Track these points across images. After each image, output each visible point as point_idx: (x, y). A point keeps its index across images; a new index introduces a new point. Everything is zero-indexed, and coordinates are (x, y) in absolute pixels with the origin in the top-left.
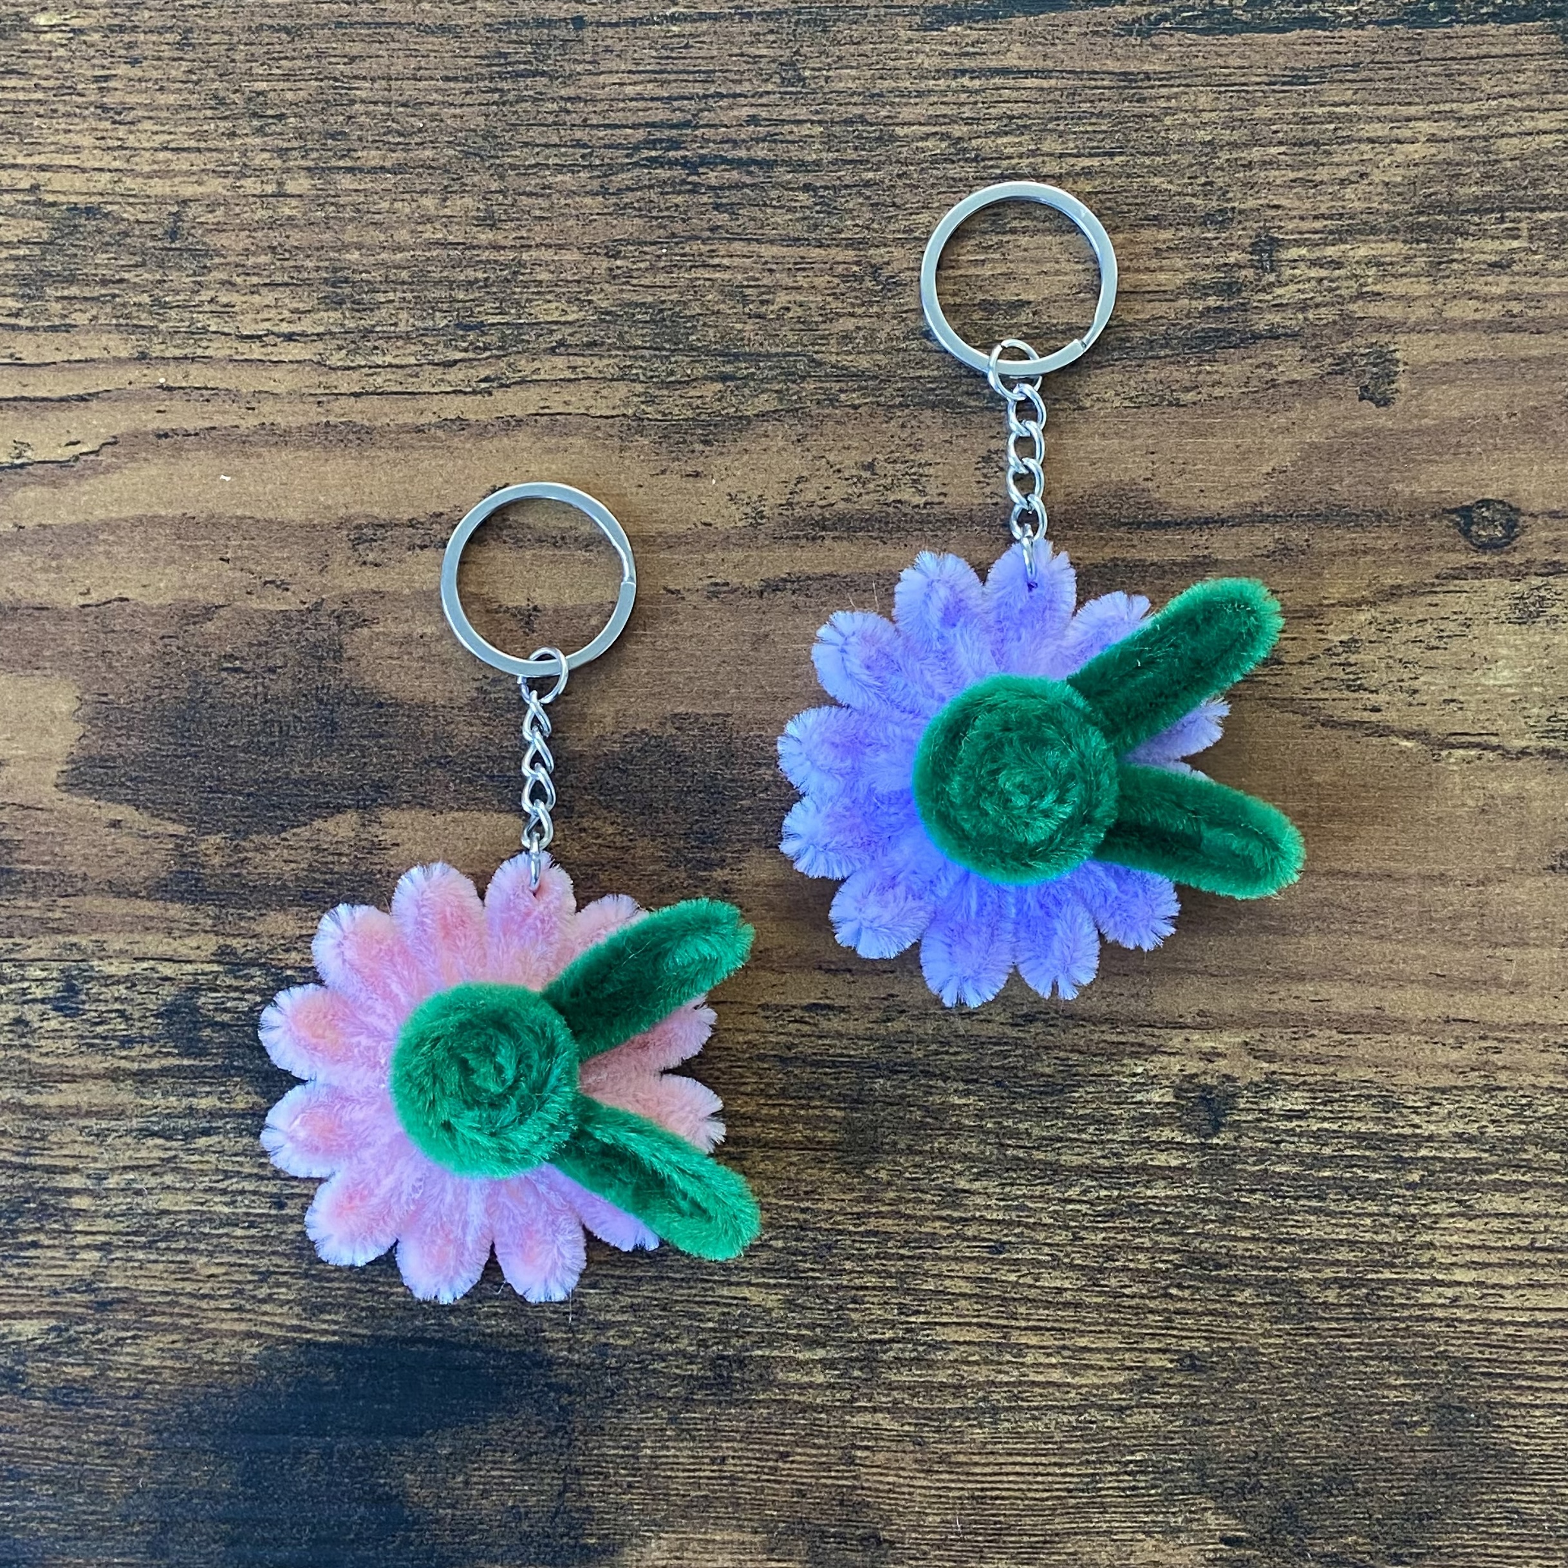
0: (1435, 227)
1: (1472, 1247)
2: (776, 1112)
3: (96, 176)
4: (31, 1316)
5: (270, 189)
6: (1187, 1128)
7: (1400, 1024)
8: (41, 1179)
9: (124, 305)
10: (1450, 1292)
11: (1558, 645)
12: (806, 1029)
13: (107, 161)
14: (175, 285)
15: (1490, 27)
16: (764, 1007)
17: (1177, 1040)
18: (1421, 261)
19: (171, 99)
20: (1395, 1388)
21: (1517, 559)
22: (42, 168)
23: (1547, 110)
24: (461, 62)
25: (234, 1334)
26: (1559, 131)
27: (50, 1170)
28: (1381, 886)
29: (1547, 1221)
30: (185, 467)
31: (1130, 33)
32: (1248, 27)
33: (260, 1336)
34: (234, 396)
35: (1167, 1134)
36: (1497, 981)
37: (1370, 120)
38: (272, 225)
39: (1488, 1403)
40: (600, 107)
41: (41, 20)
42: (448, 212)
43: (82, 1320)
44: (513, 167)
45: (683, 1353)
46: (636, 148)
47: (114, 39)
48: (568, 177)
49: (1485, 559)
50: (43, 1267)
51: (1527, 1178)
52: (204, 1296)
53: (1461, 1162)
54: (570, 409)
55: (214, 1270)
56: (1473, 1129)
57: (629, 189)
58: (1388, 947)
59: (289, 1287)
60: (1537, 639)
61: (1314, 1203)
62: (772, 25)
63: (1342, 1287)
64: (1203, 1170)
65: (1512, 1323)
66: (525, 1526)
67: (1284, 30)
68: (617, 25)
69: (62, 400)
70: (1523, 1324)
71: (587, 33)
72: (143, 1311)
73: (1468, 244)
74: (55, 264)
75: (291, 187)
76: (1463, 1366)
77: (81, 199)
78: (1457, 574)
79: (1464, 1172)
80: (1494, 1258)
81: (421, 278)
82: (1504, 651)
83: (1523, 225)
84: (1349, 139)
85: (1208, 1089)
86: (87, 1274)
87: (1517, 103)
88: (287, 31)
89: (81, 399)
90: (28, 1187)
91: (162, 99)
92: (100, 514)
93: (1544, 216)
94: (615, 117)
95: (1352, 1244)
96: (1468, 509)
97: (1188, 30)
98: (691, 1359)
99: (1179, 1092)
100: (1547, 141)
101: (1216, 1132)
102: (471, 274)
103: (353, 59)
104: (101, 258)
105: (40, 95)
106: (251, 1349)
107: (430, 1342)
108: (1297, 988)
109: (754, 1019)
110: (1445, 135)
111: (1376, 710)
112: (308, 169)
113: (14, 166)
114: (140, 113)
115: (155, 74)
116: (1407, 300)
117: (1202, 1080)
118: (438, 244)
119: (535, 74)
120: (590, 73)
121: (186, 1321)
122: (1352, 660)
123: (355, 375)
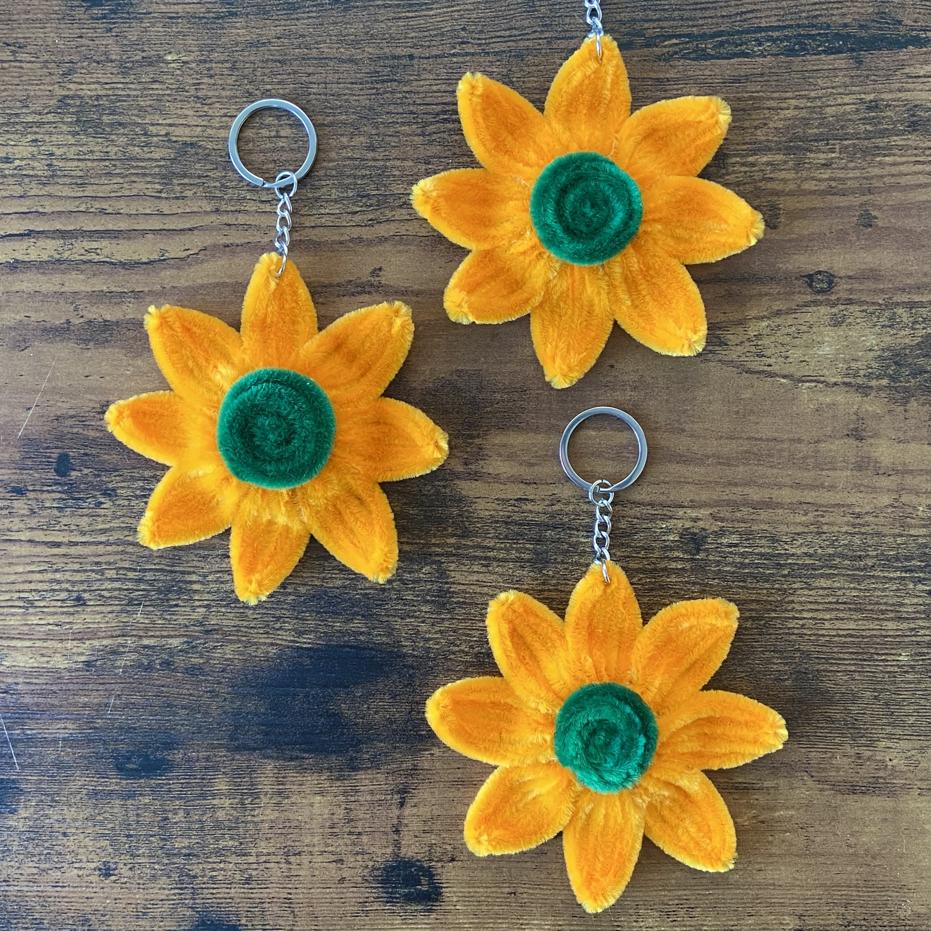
0: (798, 148)
1: (811, 602)
2: (503, 546)
3: (195, 128)
4: (175, 636)
5: (273, 134)
6: (685, 552)
7: (779, 505)
8: (179, 577)
9: (208, 187)
10: (801, 622)
11: (851, 336)
12: (516, 509)
13: (199, 121)
14: (231, 178)
15: (823, 56)
16: (497, 499)
17: (681, 512)
18: (791, 164)
19: (228, 93)
20: (777, 664)
21: (833, 297)
22: (170, 125)
23: (848, 94)
24: (358, 76)
25: (265, 644)
26: (853, 104)
27: (183, 573)
28: (772, 444)
29: (844, 591)
30: (237, 260)
31: (660, 60)
32: (713, 57)
33: (277, 644)
34: (258, 228)
35: (676, 554)
36: (822, 486)
37: (769, 99)
38: (274, 150)
39: (817, 670)
40: (421, 95)
41: (169, 58)
42: (353, 144)
43: (198, 638)
44: (382, 123)
45: (463, 651)
46: (438, 114)
47: (202, 66)
48: (407, 128)
49: (819, 297)
50: (181, 615)
51: (836, 572)
52: (252, 628)
53: (806, 565)
54: (409, 233)
55: (256, 616)
56: (811, 551)
57: (434, 133)
58: (775, 471)
59: (289, 623)
60: (842, 333)
61: (741, 584)
62: (498, 58)
63: (754, 621)
64: (692, 570)
65: (828, 635)
66: (394, 727)
67: (730, 59)
68: (429, 58)
69: (181, 230)
70: (834, 636)
71: (415, 61)
72: (225, 634)
73: (812, 155)
74: (177, 169)
75: (282, 133)
76: (807, 655)
77: (188, 139)
78: (807, 305)
79: (808, 570)
80: (820, 607)
81: (341, 174)
82: (827, 339)
83: (837, 146)
84: (759, 108)
85: (695, 534)
86: (200, 618)
87: (834, 91)
88: (280, 62)
89: (190, 230)
90: (173, 580)
91: (224, 93)
92: (199, 281)
93: (846, 142)
94: (428, 100)
95: (758, 602)
96: (812, 275)
97: (687, 59)
98: (467, 653)
99: (682, 536)
100: (847, 107)
101: (698, 553)
102: (364, 172)
103: (309, 75)
104: (198, 166)
105: (168, 92)
106: (273, 651)
107: (351, 647)
108: (735, 490)
109: (493, 505)
110: (802, 105)
111: (770, 365)
112: (290, 125)
113: (158, 124)
114: (214, 100)
115: (220, 82)
116: (784, 181)
117: (691, 530)
118: (349, 158)
119: (391, 81)
120: (417, 80)
121: (244, 638)
122: (760, 343)
123: (312, 218)
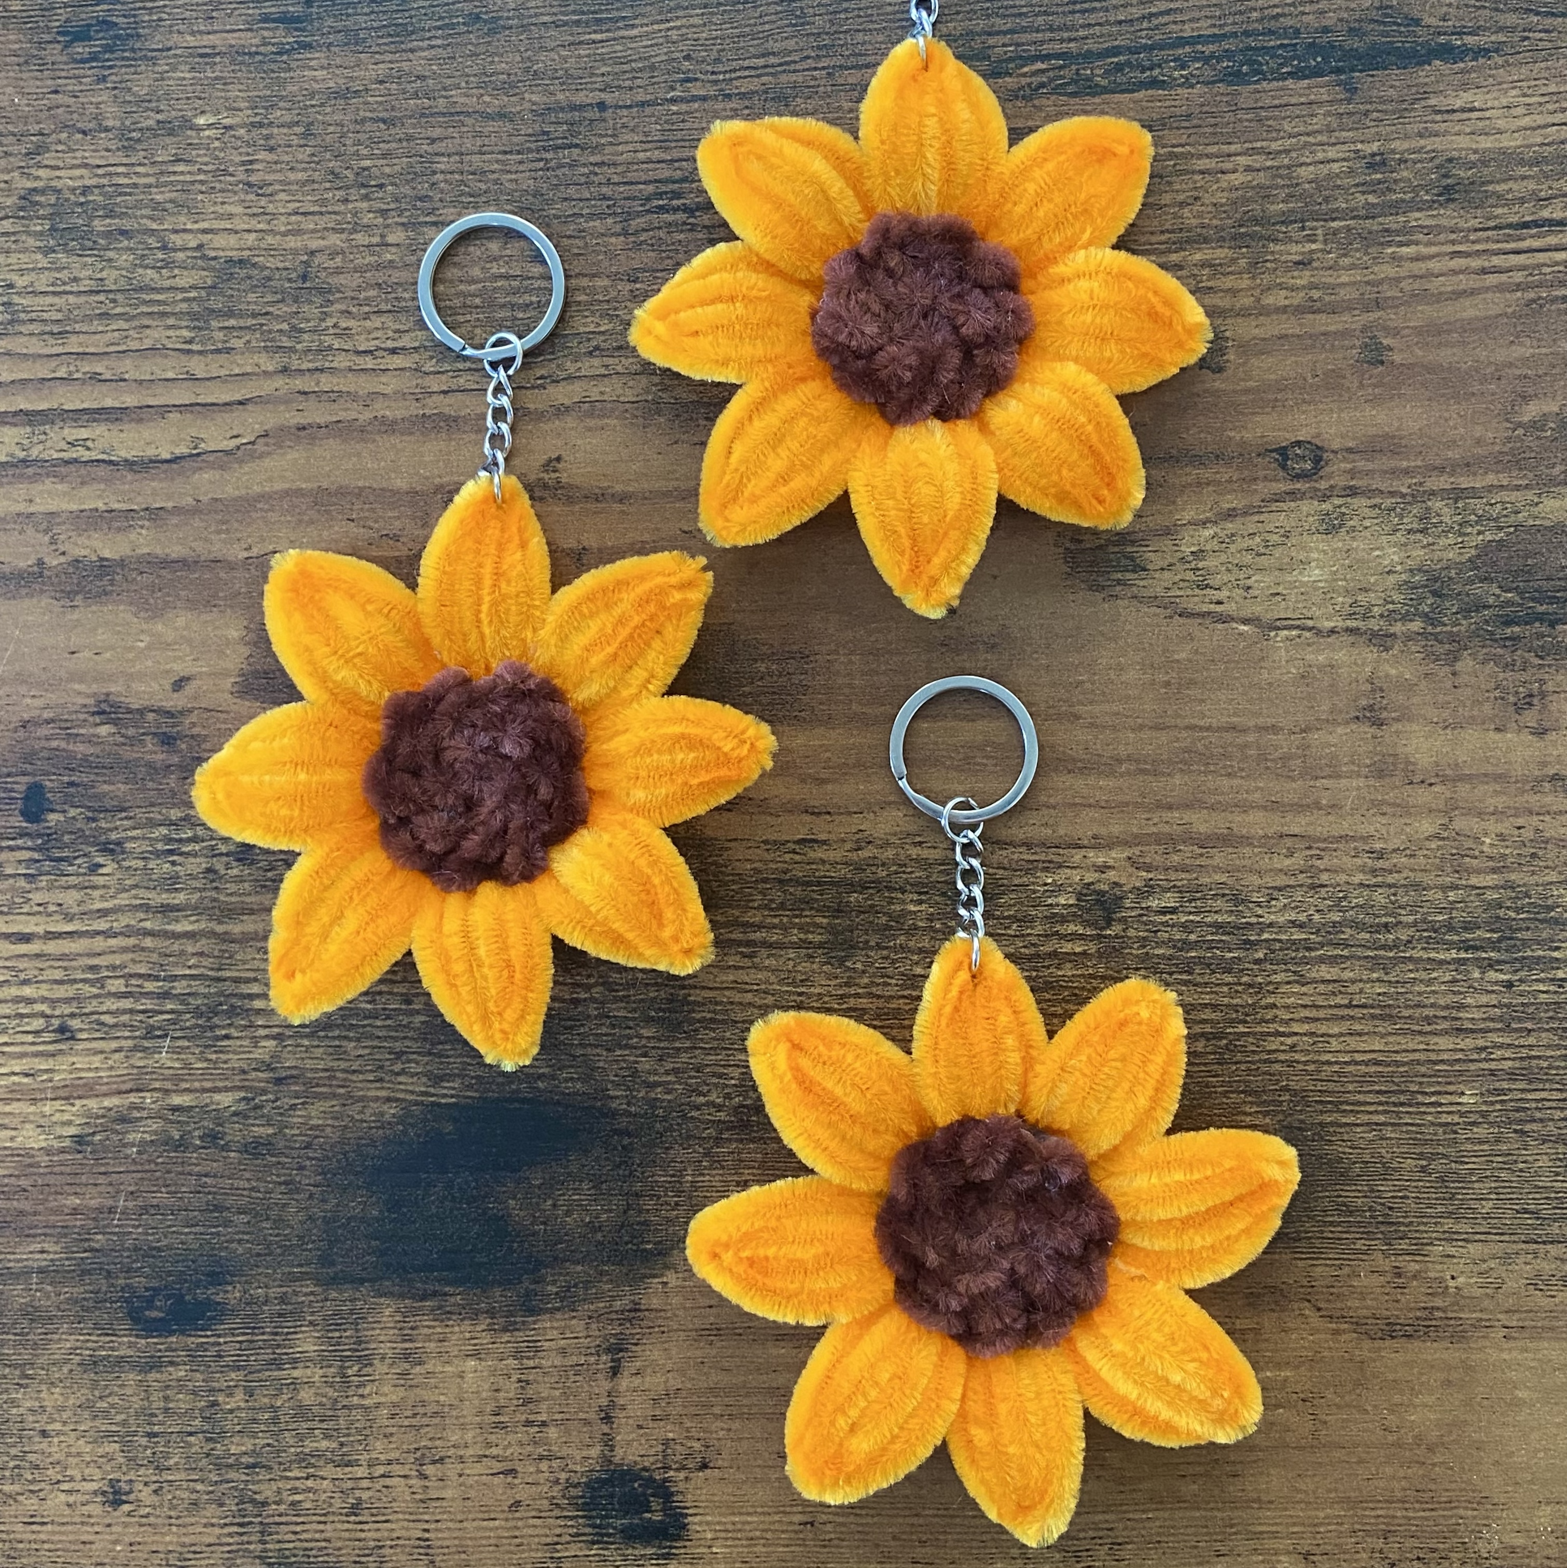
0: (1252, 236)
1: (1305, 1006)
2: (776, 921)
3: (246, 235)
4: (227, 1089)
5: (376, 240)
6: (1087, 923)
7: (1246, 840)
8: (229, 987)
9: (270, 332)
10: (1289, 1041)
11: (1356, 549)
12: (797, 858)
13: (253, 224)
14: (307, 315)
15: (1289, 83)
16: (766, 842)
17: (1077, 856)
18: (1243, 262)
19: (301, 176)
20: (1250, 1114)
21: (1323, 485)
22: (205, 231)
23: (1334, 144)
24: (515, 140)
25: (377, 1099)
26: (1344, 160)
27: (237, 981)
28: (1229, 737)
29: (1361, 985)
30: (318, 451)
31: (1017, 97)
32: (1105, 90)
33: (397, 1100)
34: (353, 397)
35: (1072, 928)
36: (1318, 806)
37: (1200, 156)
38: (378, 267)
39: (1320, 1124)
40: (620, 169)
41: (201, 121)
42: (508, 252)
43: (264, 1092)
44: (556, 217)
45: (712, 1104)
46: (648, 199)
47: (255, 133)
48: (597, 223)
49: (1298, 486)
50: (235, 1053)
51: (1345, 953)
52: (354, 1071)
53: (1294, 942)
54: (605, 398)
55: (361, 1052)
56: (1302, 918)
57: (644, 230)
58: (1236, 782)
59: (417, 1063)
60: (1340, 544)
61: (1185, 977)
62: (747, 103)
63: (1208, 1040)
64: (1100, 955)
65: (1336, 1063)
66: (599, 1236)
67: (1133, 91)
68: (630, 107)
69: (226, 404)
70: (1345, 1063)
71: (609, 114)
72: (309, 1084)
73: (1278, 248)
74: (217, 303)
75: (391, 239)
76: (1300, 1096)
77: (234, 253)
78: (1278, 498)
79: (1297, 950)
80: (1321, 1014)
81: (491, 304)
82: (1315, 555)
83: (1319, 232)
84: (1187, 172)
85: (1102, 893)
86: (267, 1058)
87: (1311, 139)
88: (384, 121)
89: (240, 403)
90: (221, 993)
91: (292, 176)
92: (257, 489)
93: (1335, 224)
94: (630, 176)
95: (1215, 1007)
96: (1285, 448)
97: (1060, 94)
98: (719, 1108)
99: (1080, 896)
100: (1335, 167)
101: (1109, 925)
102: (527, 298)
103: (433, 141)
104: (252, 297)
105: (201, 177)
106: (391, 1110)
107: (524, 1101)
108: (1168, 815)
109: (758, 851)
110: (1258, 165)
111: (1219, 603)
112: (403, 224)
113: (185, 231)
114: (278, 187)
115: (286, 158)
116: (1234, 292)
117: (1097, 887)
118: (502, 276)
119: (570, 146)
120: (611, 144)
121: (342, 1091)
122: (1200, 565)
123: (444, 377)
